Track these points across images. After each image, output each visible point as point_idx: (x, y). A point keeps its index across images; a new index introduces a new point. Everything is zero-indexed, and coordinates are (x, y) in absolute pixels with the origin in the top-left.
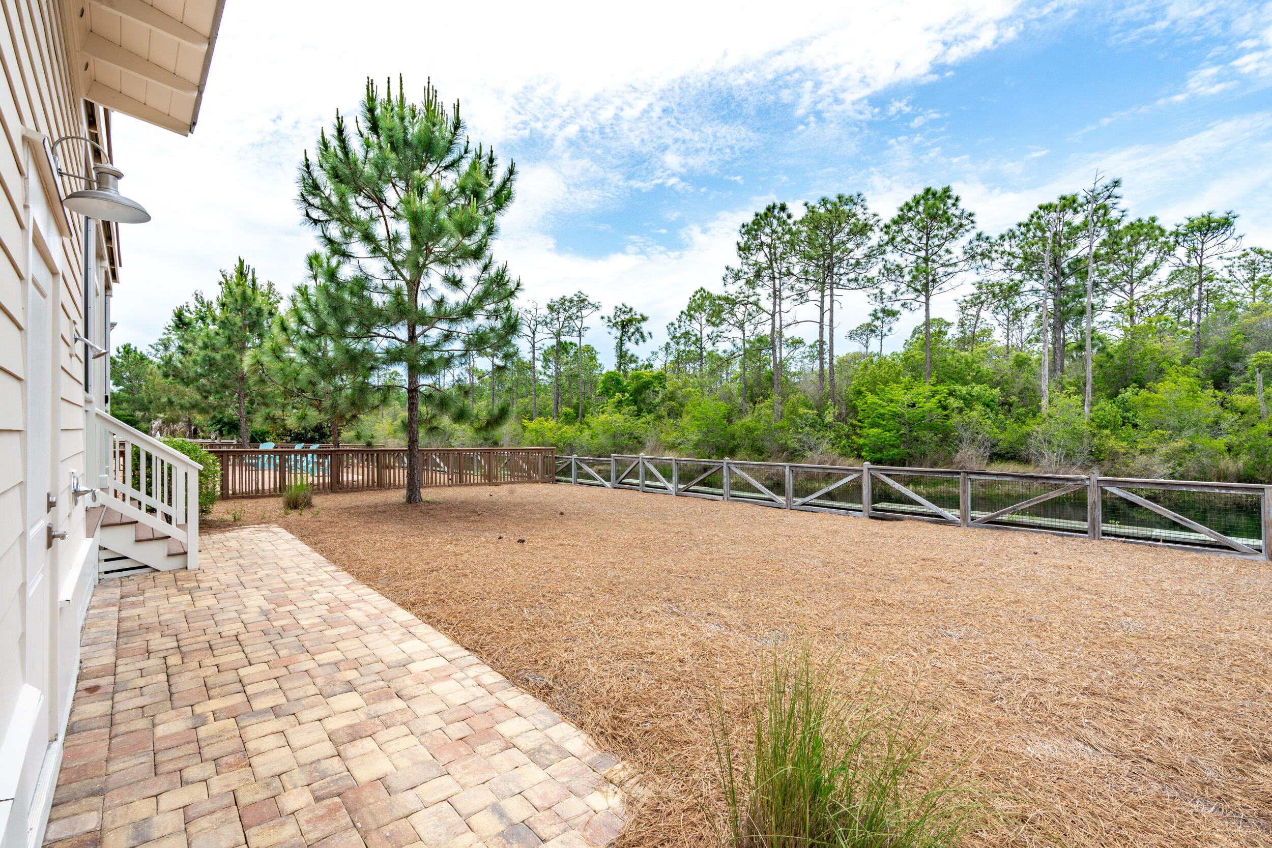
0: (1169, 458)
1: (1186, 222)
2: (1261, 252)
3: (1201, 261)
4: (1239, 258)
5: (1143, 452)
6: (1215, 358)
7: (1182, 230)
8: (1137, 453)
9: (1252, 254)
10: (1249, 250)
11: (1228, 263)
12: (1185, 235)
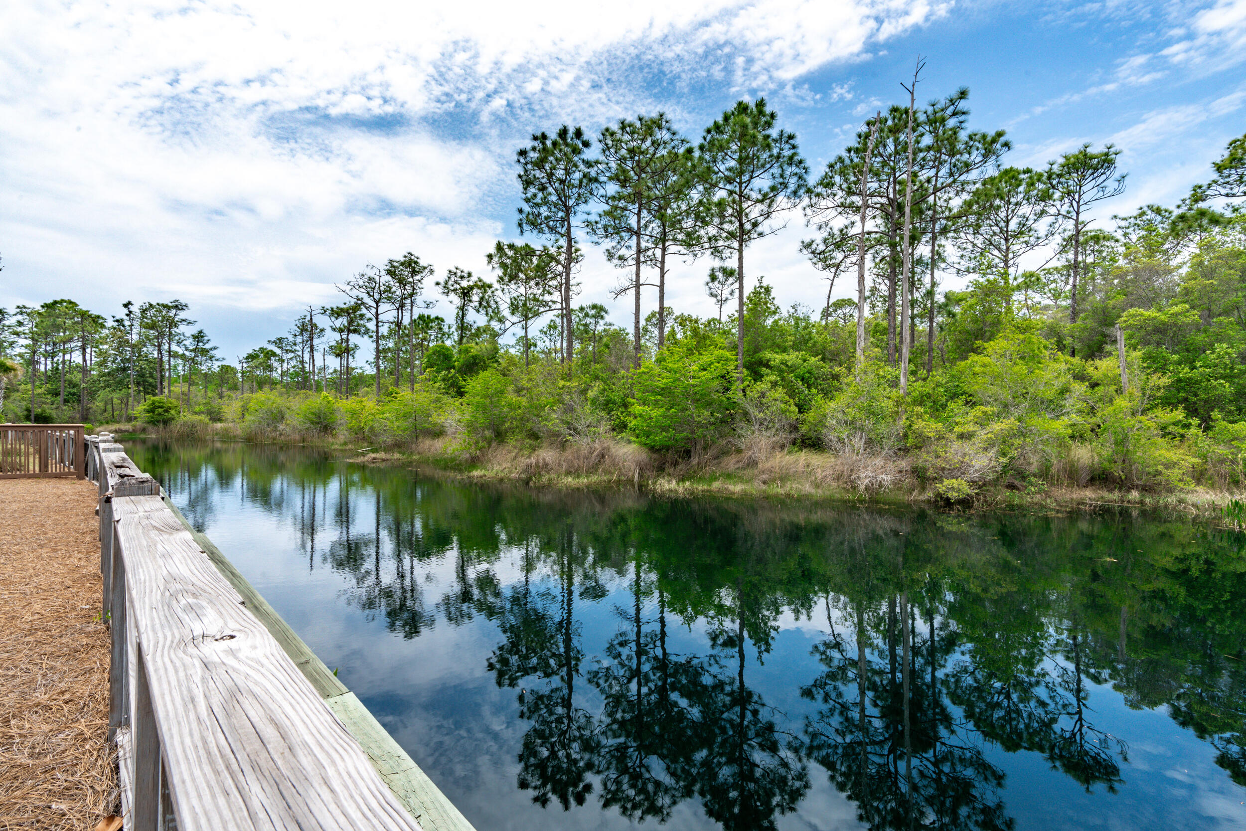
0: (989, 445)
1: (1062, 161)
2: (1158, 211)
3: (1078, 207)
4: (1136, 218)
5: (961, 436)
6: (1090, 323)
7: (1056, 169)
8: (953, 437)
9: (1149, 212)
10: (1145, 209)
11: (1123, 224)
12: (1059, 176)
